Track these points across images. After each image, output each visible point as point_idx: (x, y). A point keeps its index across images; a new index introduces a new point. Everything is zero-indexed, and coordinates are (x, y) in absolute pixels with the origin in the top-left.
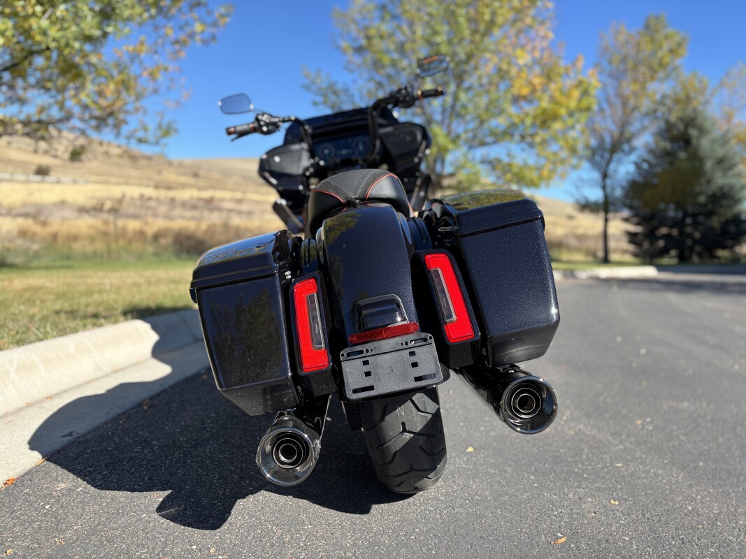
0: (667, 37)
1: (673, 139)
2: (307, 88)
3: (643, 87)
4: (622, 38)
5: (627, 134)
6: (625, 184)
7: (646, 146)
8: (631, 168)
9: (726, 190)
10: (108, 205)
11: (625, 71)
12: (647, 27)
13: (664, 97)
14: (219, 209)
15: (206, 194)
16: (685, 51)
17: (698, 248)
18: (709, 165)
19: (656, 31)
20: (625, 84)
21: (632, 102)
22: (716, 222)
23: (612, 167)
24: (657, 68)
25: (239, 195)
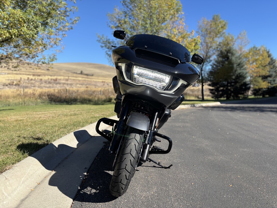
0: (220, 22)
1: (223, 57)
2: (99, 41)
3: (213, 40)
4: (205, 23)
5: (209, 56)
6: (208, 72)
7: (214, 59)
8: (210, 67)
9: (241, 74)
10: (15, 82)
11: (207, 34)
12: (213, 19)
13: (220, 43)
14: (60, 83)
15: (54, 78)
16: (227, 27)
17: (232, 94)
18: (235, 65)
19: (217, 20)
20: (207, 38)
21: (209, 45)
22: (238, 85)
23: (204, 67)
24: (218, 33)
25: (67, 78)
